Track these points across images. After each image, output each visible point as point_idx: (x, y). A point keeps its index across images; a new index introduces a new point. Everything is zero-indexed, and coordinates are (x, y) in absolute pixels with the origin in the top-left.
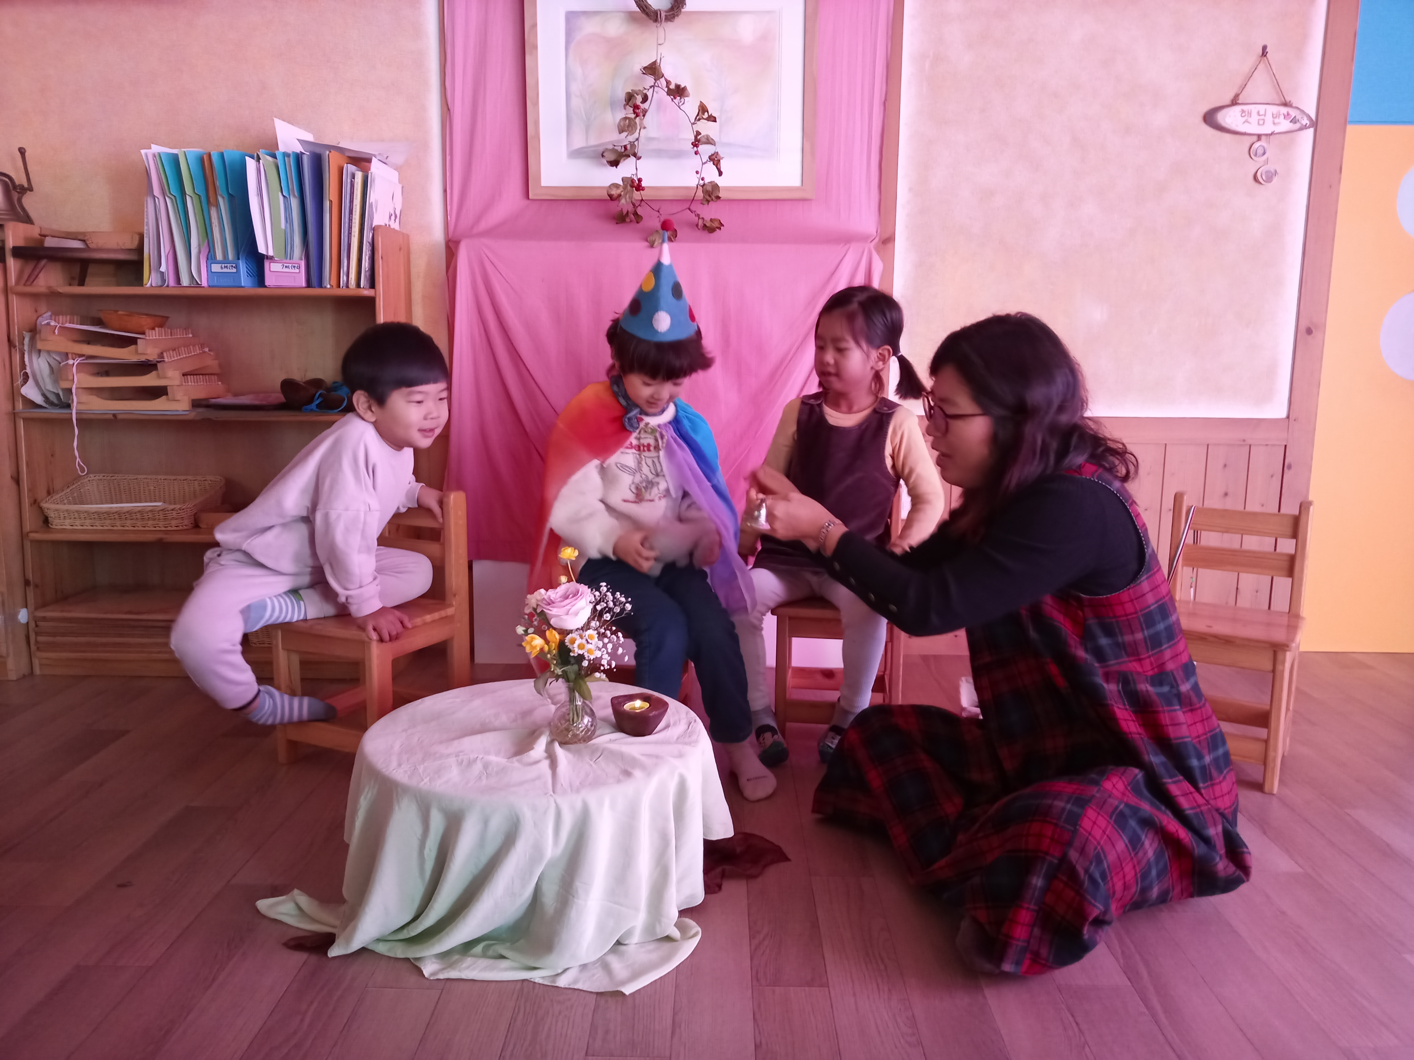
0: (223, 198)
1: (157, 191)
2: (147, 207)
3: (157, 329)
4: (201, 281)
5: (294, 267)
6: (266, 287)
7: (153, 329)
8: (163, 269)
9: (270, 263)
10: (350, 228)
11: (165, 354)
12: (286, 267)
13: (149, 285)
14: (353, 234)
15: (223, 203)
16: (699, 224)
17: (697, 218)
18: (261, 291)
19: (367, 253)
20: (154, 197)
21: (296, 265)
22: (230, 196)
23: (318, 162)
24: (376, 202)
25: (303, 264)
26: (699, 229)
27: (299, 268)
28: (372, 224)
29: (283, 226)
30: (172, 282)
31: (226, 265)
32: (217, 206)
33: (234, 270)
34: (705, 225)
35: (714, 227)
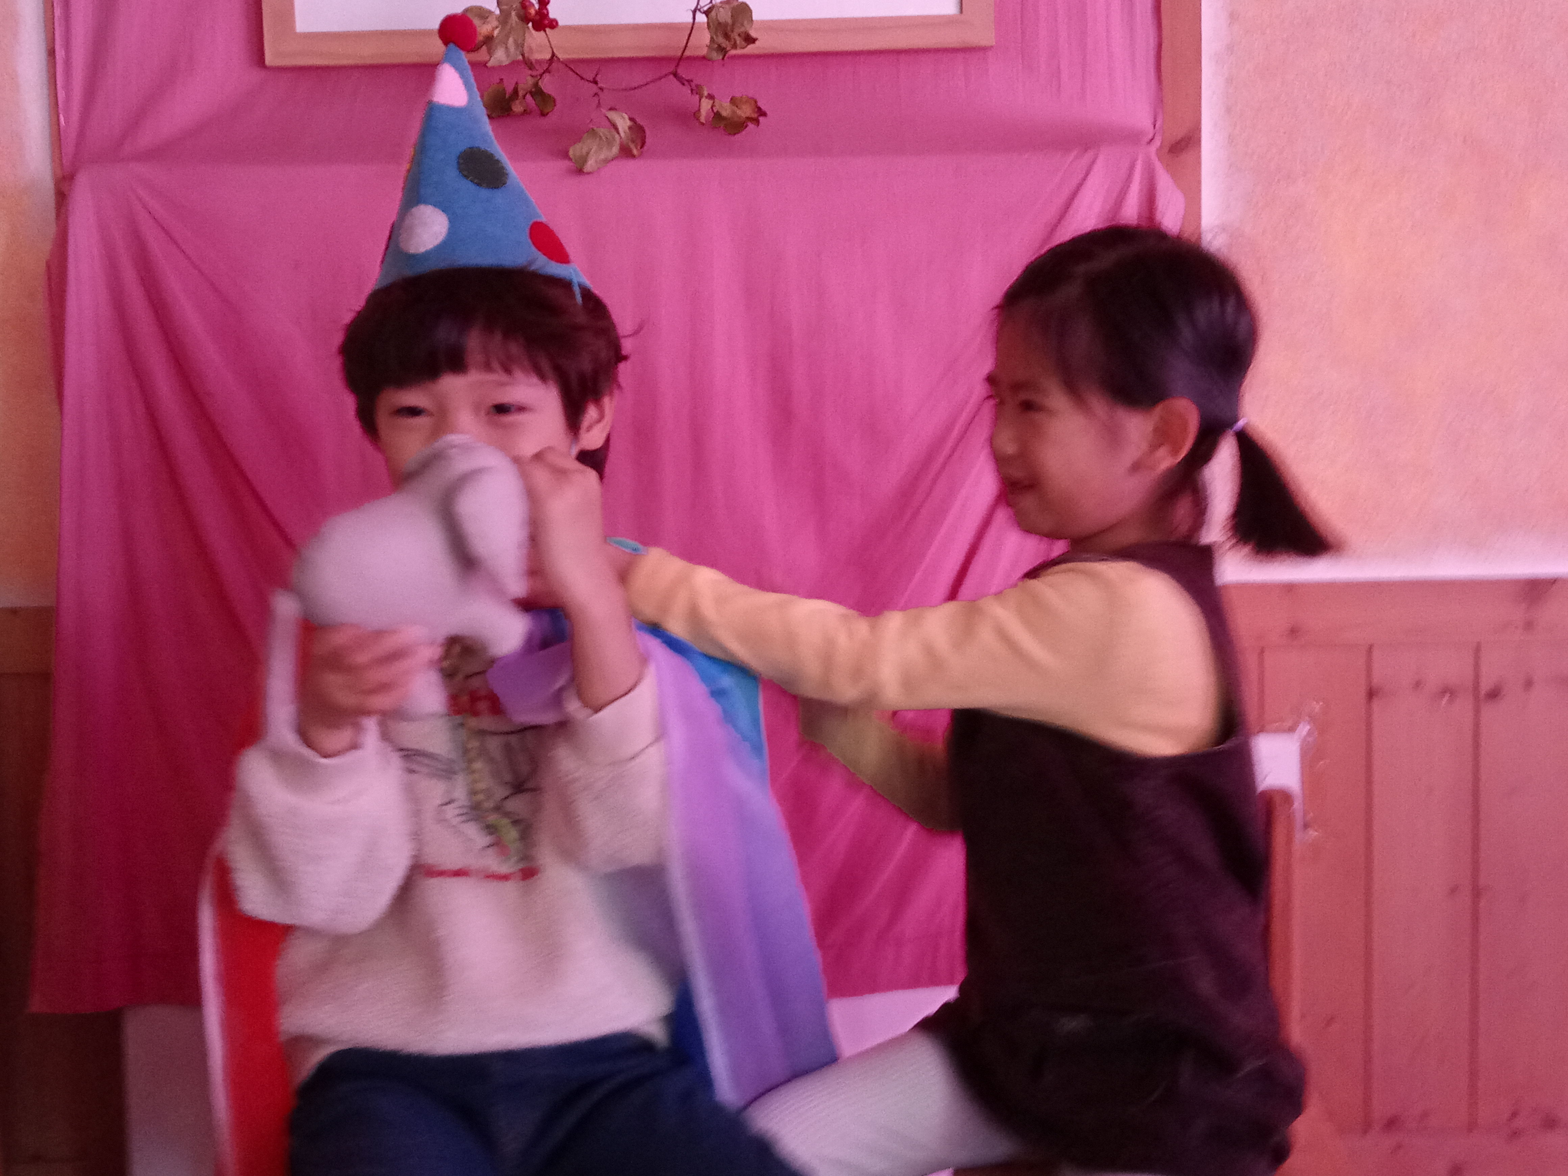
16: (703, 113)
17: (696, 97)
26: (702, 126)
34: (716, 115)
35: (740, 117)
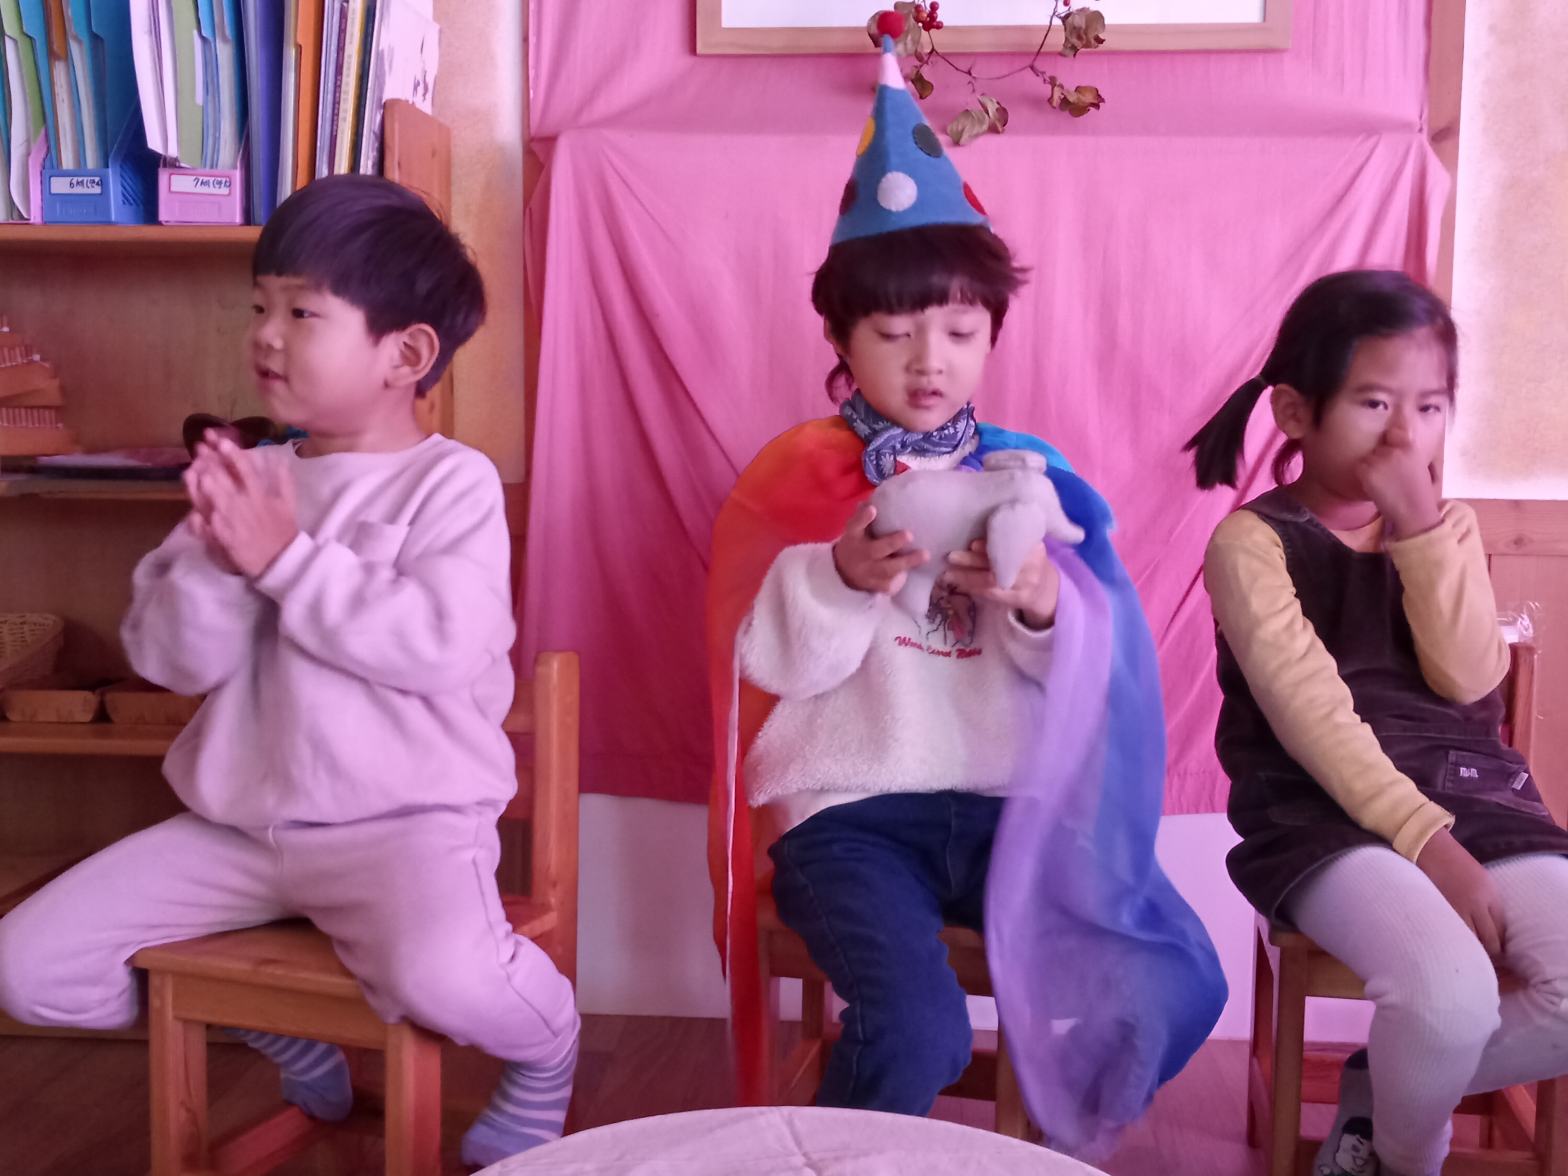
0: (80, 42)
4: (29, 212)
5: (220, 183)
6: (160, 223)
9: (170, 175)
10: (336, 105)
12: (202, 183)
14: (341, 117)
15: (79, 54)
16: (1055, 98)
17: (1049, 87)
18: (149, 232)
19: (371, 155)
21: (224, 180)
22: (95, 38)
24: (391, 50)
25: (237, 176)
26: (1053, 109)
27: (229, 185)
28: (380, 99)
29: (200, 102)
31: (80, 179)
32: (67, 57)
33: (97, 190)
34: (1065, 100)
35: (1085, 102)
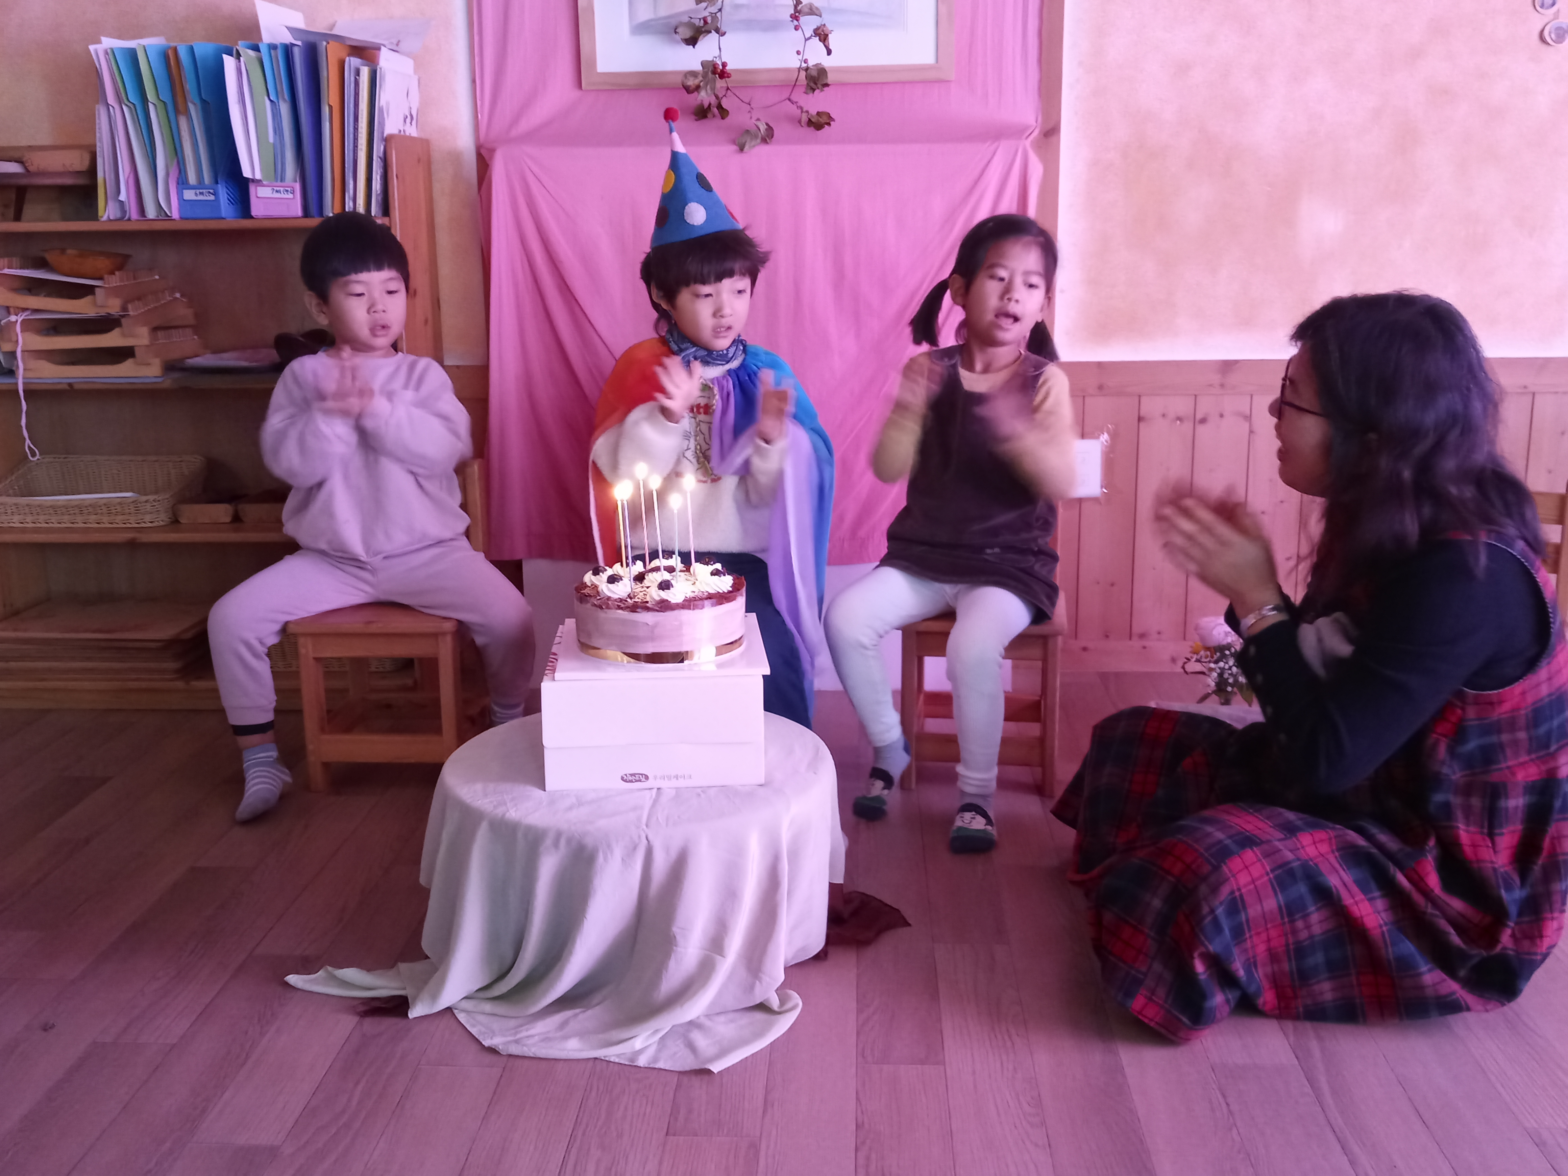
0: (194, 104)
1: (111, 99)
2: (99, 119)
3: (117, 273)
4: (171, 213)
6: (252, 217)
7: (112, 273)
8: (123, 197)
10: (356, 139)
11: (130, 306)
13: (105, 218)
14: (359, 147)
15: (194, 111)
16: (803, 120)
17: (799, 111)
18: (246, 223)
19: (379, 172)
20: (108, 105)
21: (289, 189)
22: (203, 101)
23: (312, 52)
24: (388, 104)
25: (298, 187)
26: (802, 126)
27: (293, 192)
28: (383, 133)
29: (271, 140)
30: (134, 214)
31: (201, 191)
32: (187, 113)
34: (810, 120)
35: (821, 122)
